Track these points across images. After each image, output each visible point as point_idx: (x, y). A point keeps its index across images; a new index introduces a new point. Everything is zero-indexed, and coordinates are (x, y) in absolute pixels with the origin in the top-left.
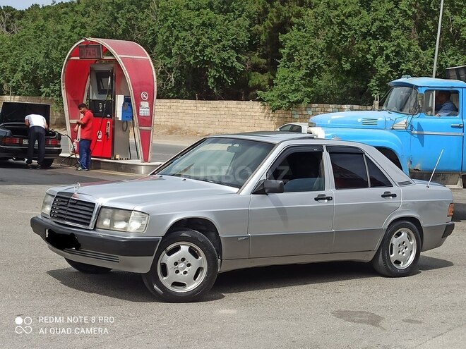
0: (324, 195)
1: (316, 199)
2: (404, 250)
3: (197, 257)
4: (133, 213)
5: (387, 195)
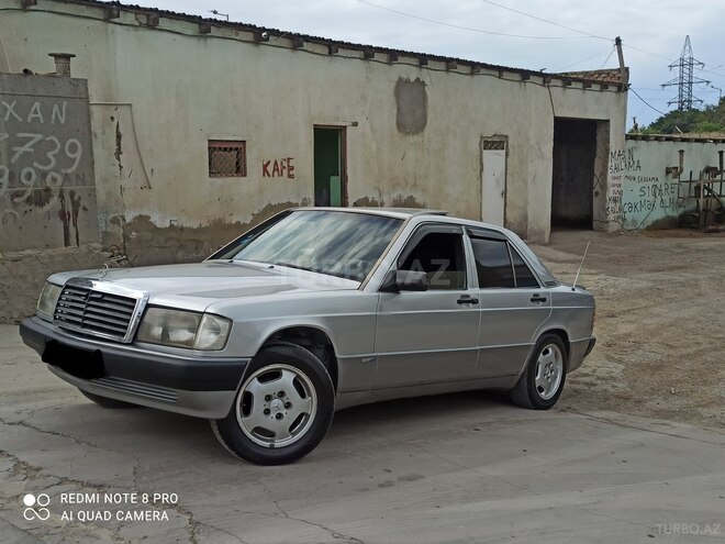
0: (468, 296)
1: (460, 302)
2: (548, 378)
3: (303, 395)
4: (205, 318)
5: (536, 299)
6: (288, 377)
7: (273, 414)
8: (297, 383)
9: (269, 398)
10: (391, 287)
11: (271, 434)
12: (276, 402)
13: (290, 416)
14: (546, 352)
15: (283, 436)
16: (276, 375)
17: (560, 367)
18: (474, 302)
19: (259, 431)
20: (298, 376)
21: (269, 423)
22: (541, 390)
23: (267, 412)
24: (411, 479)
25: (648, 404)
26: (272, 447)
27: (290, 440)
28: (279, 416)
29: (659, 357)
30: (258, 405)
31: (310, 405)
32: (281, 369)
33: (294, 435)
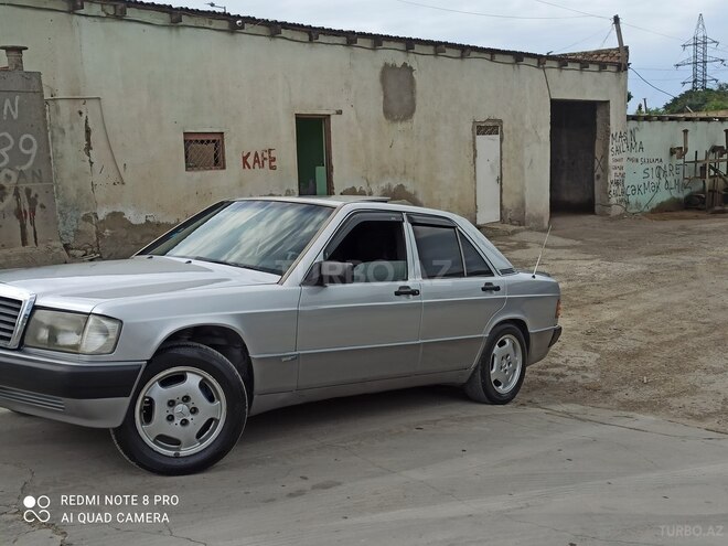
0: (408, 287)
1: (397, 294)
2: (506, 368)
3: (211, 399)
4: (91, 319)
5: (488, 288)
6: (193, 380)
7: (178, 421)
8: (204, 386)
9: (172, 403)
10: (316, 279)
11: (178, 442)
12: (181, 408)
13: (197, 422)
14: (502, 344)
15: (190, 444)
16: (181, 378)
17: (519, 359)
18: (415, 293)
19: (162, 438)
20: (205, 379)
21: (174, 430)
22: (498, 383)
23: (171, 418)
24: (326, 486)
25: (616, 396)
26: (177, 456)
27: (198, 447)
28: (184, 423)
29: (638, 344)
30: (160, 412)
31: (219, 409)
32: (185, 372)
33: (201, 442)
